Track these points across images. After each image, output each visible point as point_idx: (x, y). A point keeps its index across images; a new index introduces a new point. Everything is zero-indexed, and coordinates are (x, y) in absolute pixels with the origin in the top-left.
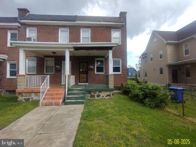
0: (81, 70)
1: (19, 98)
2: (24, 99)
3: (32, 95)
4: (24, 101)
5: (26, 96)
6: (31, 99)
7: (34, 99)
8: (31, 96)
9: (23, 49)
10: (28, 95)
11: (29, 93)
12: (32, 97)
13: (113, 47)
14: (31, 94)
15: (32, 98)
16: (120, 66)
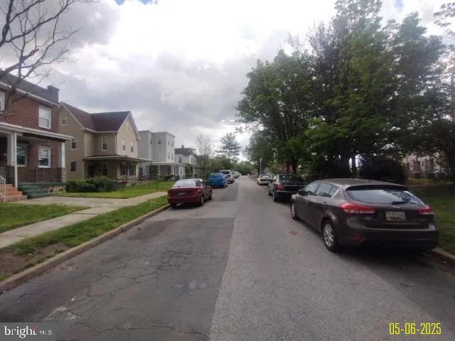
16: (49, 158)
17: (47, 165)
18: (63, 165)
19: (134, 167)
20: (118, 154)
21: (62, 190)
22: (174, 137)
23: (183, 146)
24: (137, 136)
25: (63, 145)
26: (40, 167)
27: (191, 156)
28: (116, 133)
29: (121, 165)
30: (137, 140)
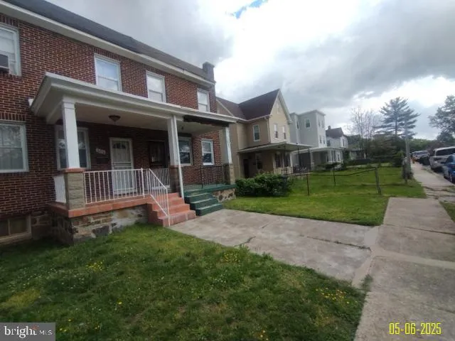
0: (153, 160)
1: (77, 232)
2: (94, 231)
3: (112, 217)
4: (93, 236)
5: (99, 222)
6: (111, 228)
7: (118, 226)
8: (111, 220)
9: (74, 101)
10: (101, 219)
11: (103, 213)
12: (113, 222)
13: (231, 123)
14: (110, 215)
15: (115, 224)
16: (212, 153)
17: (210, 161)
18: (230, 161)
19: (288, 156)
20: (272, 142)
21: (231, 195)
22: (323, 115)
23: (329, 127)
24: (288, 119)
25: (227, 130)
26: (205, 164)
27: (342, 138)
28: (268, 118)
29: (276, 154)
30: (289, 124)
